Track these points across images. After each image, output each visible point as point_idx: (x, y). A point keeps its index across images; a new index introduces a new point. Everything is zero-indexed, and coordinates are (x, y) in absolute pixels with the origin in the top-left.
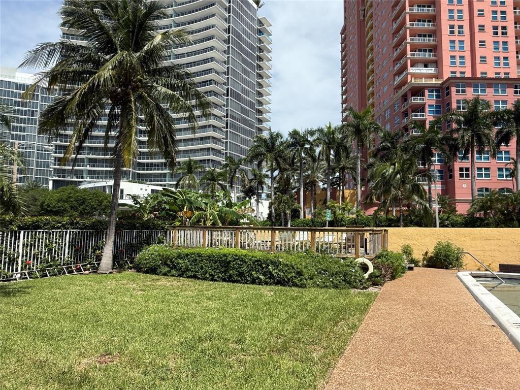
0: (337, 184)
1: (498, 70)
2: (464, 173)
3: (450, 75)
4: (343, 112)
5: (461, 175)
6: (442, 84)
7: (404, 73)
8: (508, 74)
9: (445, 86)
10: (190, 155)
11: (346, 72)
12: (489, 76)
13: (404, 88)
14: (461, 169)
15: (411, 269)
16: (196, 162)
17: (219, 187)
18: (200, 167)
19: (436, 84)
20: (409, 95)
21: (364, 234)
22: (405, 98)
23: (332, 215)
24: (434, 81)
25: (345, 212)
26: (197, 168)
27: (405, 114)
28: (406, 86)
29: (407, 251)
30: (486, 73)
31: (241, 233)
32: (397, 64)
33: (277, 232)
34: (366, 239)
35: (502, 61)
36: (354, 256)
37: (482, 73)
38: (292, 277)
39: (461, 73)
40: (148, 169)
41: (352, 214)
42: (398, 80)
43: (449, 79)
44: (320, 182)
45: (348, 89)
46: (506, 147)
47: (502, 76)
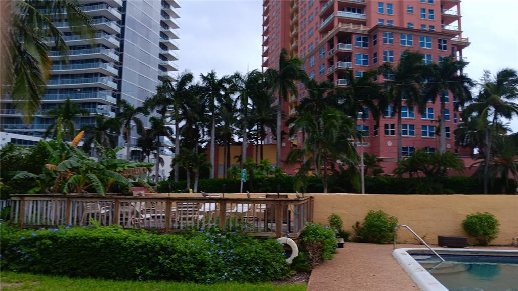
0: (255, 138)
1: (424, 23)
2: (390, 129)
3: (378, 23)
4: (264, 55)
5: (387, 132)
6: (370, 32)
7: (332, 16)
8: (433, 27)
9: (373, 34)
10: (69, 95)
11: (267, 9)
12: (415, 27)
13: (330, 33)
14: (387, 126)
15: (341, 245)
16: (76, 104)
17: (107, 138)
18: (83, 112)
19: (363, 31)
20: (336, 41)
21: (287, 205)
22: (331, 43)
23: (249, 175)
24: (362, 28)
25: (264, 171)
26: (77, 112)
27: (331, 62)
28: (333, 31)
29: (335, 222)
30: (412, 24)
31: (122, 205)
32: (324, 5)
33: (174, 203)
34: (290, 212)
35: (427, 13)
36: (275, 235)
37: (409, 24)
38: (190, 270)
39: (389, 21)
40: (9, 111)
41: (271, 173)
42: (324, 24)
43: (377, 27)
44: (234, 135)
45: (270, 29)
46: (432, 104)
47: (428, 29)
